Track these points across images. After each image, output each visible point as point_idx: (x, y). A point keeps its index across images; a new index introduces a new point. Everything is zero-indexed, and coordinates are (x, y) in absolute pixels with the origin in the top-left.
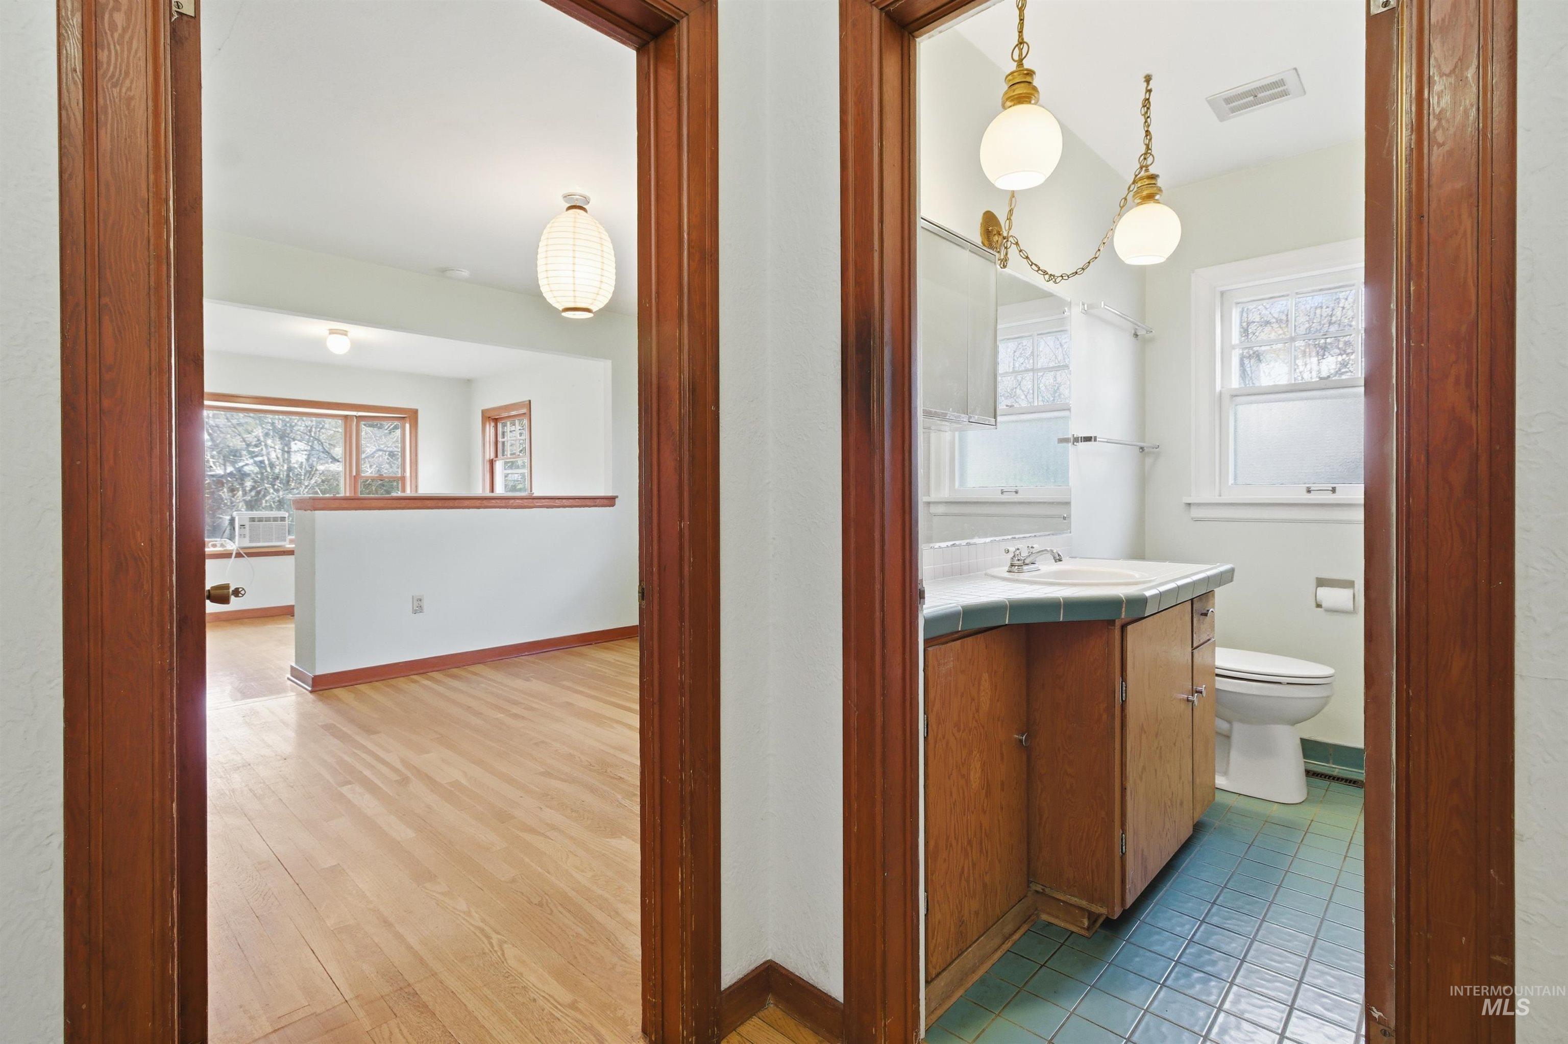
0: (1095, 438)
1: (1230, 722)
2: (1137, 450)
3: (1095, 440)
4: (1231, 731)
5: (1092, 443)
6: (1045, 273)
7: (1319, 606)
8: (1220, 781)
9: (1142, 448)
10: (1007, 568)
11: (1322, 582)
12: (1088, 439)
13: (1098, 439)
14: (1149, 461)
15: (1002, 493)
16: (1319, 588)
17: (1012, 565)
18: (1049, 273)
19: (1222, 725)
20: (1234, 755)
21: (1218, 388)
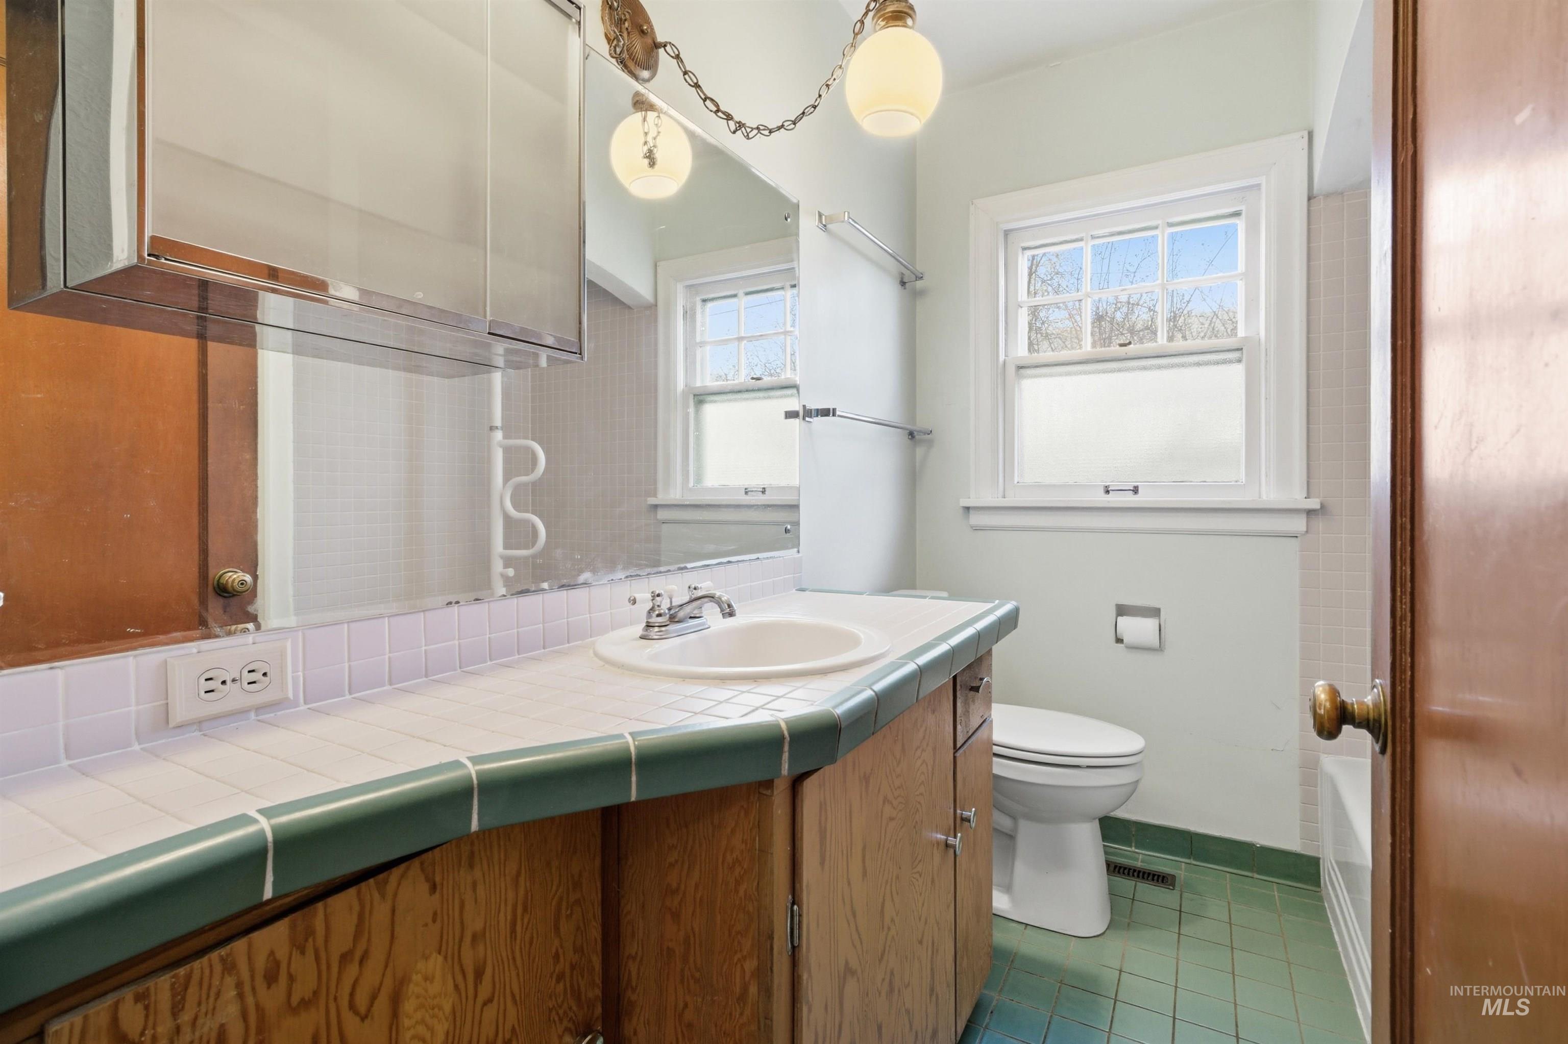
0: (834, 410)
1: (1014, 818)
2: (902, 436)
3: (834, 415)
4: (1015, 828)
5: (830, 419)
6: (729, 117)
7: (1119, 640)
8: (1001, 902)
9: (911, 434)
10: (639, 629)
11: (1122, 610)
12: (825, 413)
13: (838, 413)
14: (920, 451)
15: (746, 493)
16: (1120, 618)
17: (649, 626)
18: (737, 119)
19: (1005, 822)
20: (1020, 868)
21: (1002, 358)
